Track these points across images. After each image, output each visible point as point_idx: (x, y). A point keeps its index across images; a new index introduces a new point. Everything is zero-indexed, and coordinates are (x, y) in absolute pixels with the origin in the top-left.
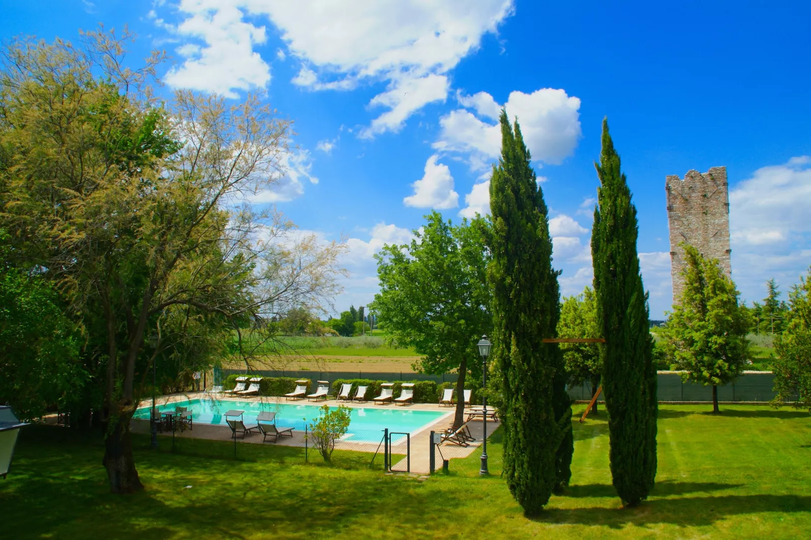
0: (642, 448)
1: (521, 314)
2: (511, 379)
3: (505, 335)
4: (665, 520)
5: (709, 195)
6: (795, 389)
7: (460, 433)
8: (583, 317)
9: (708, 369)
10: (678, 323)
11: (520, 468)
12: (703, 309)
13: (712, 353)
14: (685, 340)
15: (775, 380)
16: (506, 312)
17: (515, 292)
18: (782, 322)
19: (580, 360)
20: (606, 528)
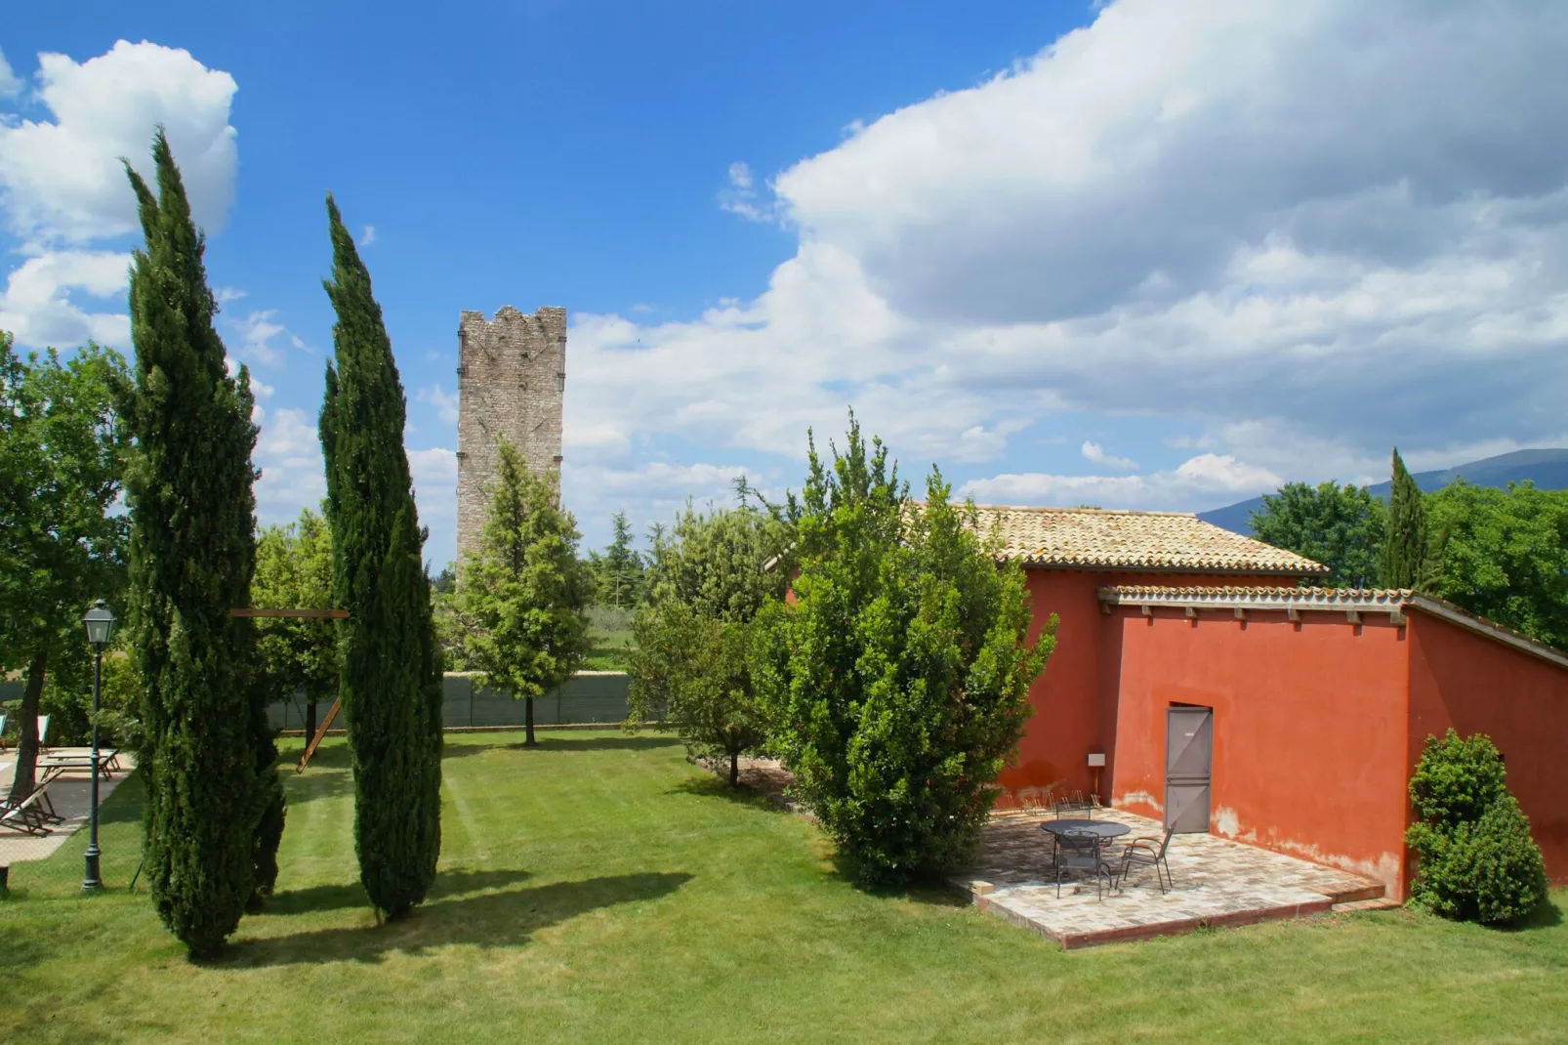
0: (415, 811)
1: (187, 559)
2: (163, 690)
3: (153, 601)
4: (458, 938)
5: (533, 354)
6: (658, 701)
7: (30, 807)
8: (296, 568)
9: (522, 669)
10: (471, 585)
11: (182, 866)
12: (517, 559)
13: (529, 640)
14: (482, 615)
15: (631, 687)
16: (160, 554)
17: (180, 515)
18: (633, 587)
19: (286, 651)
20: (352, 964)
